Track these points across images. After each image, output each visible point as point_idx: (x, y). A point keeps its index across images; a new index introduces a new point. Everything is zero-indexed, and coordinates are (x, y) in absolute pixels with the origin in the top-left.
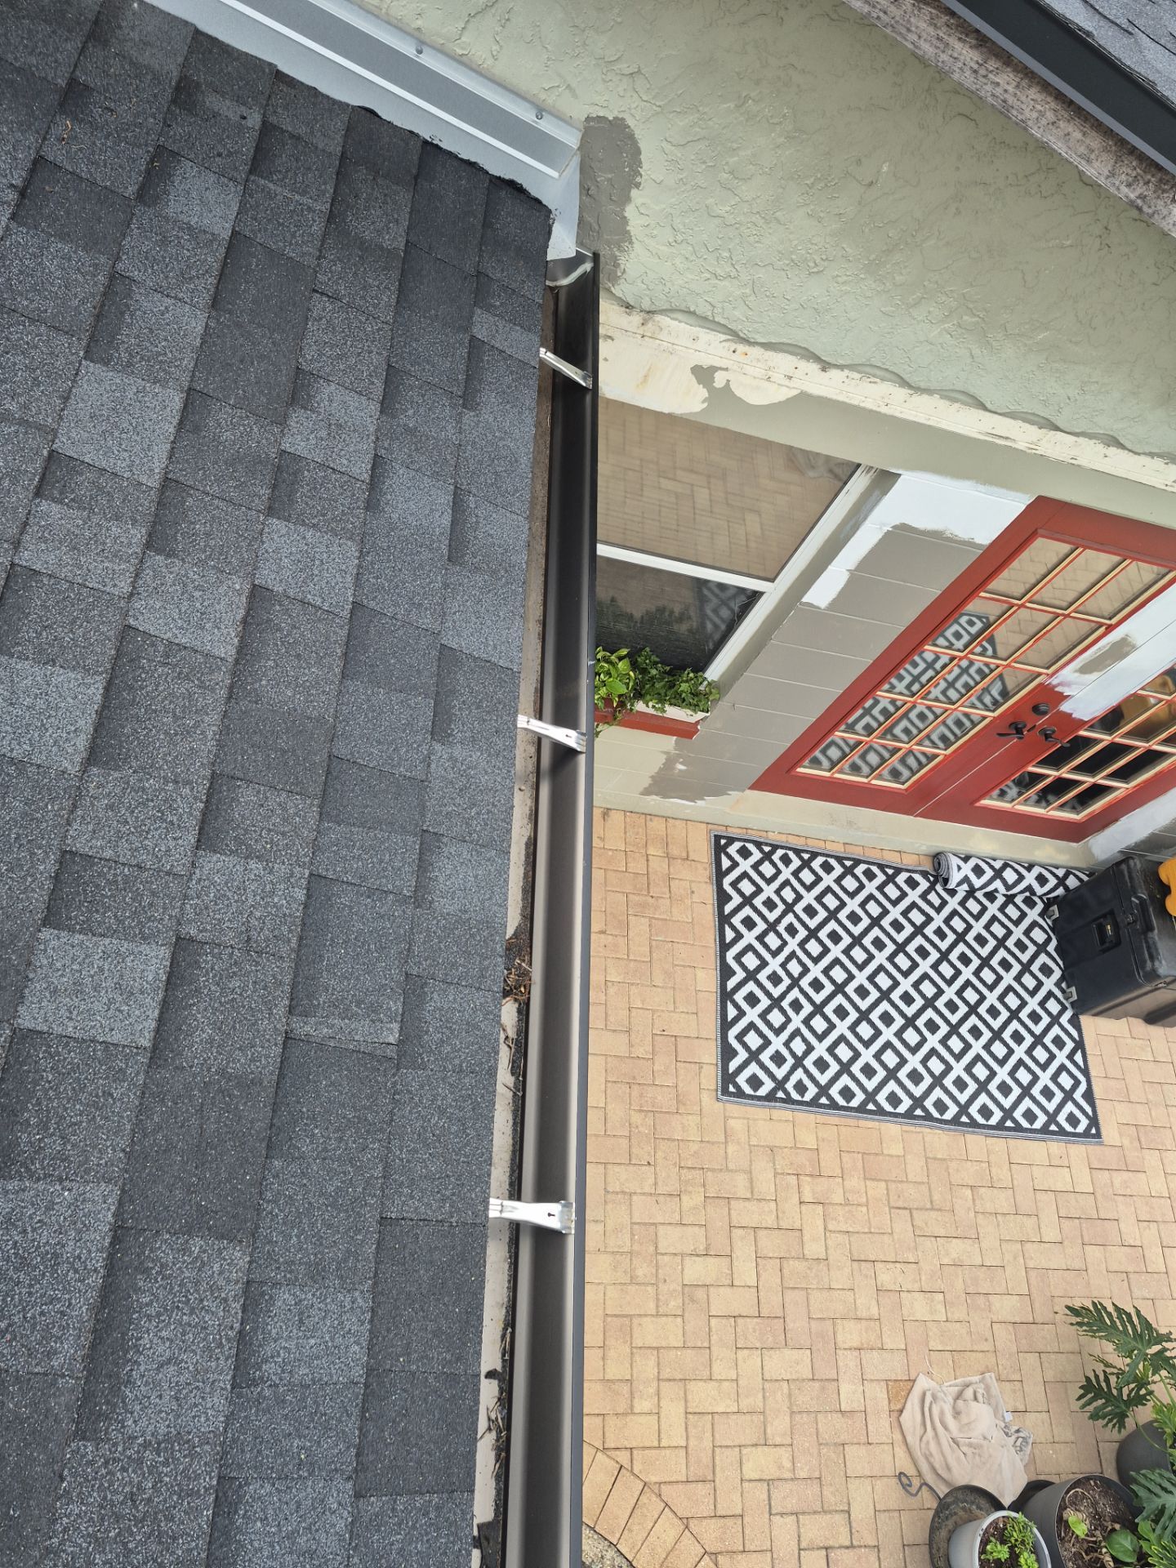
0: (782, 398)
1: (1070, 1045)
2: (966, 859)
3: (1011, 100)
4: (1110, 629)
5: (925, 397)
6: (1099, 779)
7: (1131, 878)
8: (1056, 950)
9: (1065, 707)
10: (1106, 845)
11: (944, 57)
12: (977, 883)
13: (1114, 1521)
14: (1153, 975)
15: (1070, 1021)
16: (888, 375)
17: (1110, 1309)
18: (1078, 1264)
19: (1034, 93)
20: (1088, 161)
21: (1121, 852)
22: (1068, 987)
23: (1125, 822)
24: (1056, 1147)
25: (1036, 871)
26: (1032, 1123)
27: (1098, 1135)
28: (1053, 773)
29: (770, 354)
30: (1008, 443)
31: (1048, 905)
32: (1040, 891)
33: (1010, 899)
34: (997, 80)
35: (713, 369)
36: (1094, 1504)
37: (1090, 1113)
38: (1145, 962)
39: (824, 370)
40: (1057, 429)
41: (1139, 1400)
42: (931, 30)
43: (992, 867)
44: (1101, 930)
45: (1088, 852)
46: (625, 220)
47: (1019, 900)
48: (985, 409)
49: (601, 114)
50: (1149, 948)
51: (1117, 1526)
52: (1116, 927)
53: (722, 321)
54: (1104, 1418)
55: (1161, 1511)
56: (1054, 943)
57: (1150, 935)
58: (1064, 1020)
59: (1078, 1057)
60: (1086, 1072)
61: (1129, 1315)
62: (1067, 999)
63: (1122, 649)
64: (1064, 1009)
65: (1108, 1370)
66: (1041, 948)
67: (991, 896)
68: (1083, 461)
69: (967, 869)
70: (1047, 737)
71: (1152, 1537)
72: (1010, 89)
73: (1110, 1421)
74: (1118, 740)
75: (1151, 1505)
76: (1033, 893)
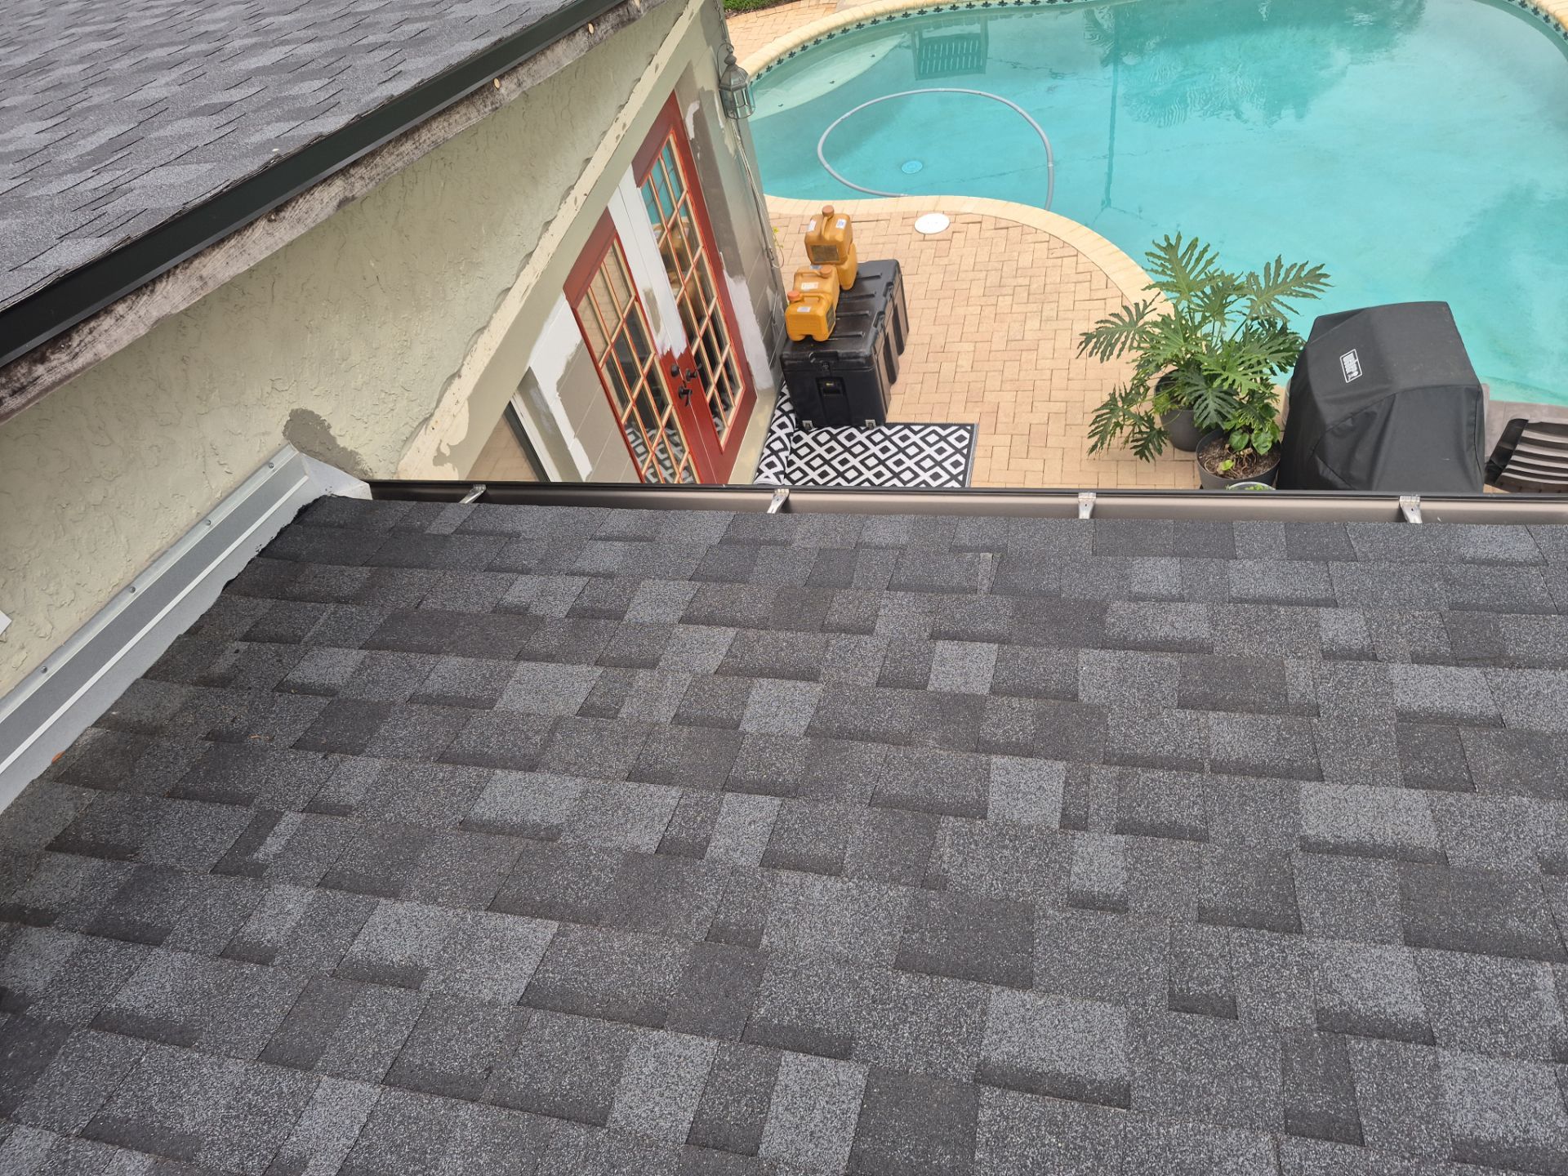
0: (467, 415)
1: (906, 432)
2: (760, 472)
3: (433, 139)
4: (637, 299)
5: (492, 322)
6: (721, 360)
7: (796, 360)
8: (836, 428)
9: (677, 355)
10: (763, 376)
11: (406, 158)
12: (779, 468)
13: (1223, 448)
14: (869, 360)
15: (889, 429)
16: (474, 338)
17: (1093, 427)
18: (1060, 452)
19: (434, 125)
20: (469, 119)
21: (772, 367)
22: (865, 425)
23: (750, 358)
24: (978, 453)
25: (774, 428)
26: (961, 464)
27: (972, 426)
28: (712, 389)
29: (441, 405)
30: (530, 288)
31: (800, 427)
32: (790, 429)
33: (794, 451)
34: (423, 139)
35: (438, 449)
36: (1214, 458)
37: (956, 428)
38: (859, 362)
39: (460, 377)
40: (532, 252)
41: (1150, 421)
42: (393, 157)
43: (769, 456)
44: (829, 391)
45: (765, 392)
46: (344, 449)
47: (795, 446)
48: (509, 289)
49: (285, 423)
50: (849, 358)
51: (1227, 446)
52: (830, 379)
53: (417, 423)
54: (1161, 446)
55: (1219, 413)
56: (830, 429)
57: (840, 355)
58: (888, 432)
59: (916, 428)
60: (927, 426)
61: (1097, 417)
62: (873, 428)
63: (652, 301)
64: (880, 431)
65: (1131, 439)
66: (833, 437)
67: (790, 463)
68: (552, 250)
69: (767, 472)
70: (692, 376)
71: (1233, 422)
72: (429, 135)
73: (1163, 441)
74: (702, 332)
75: (1214, 418)
76: (791, 434)
